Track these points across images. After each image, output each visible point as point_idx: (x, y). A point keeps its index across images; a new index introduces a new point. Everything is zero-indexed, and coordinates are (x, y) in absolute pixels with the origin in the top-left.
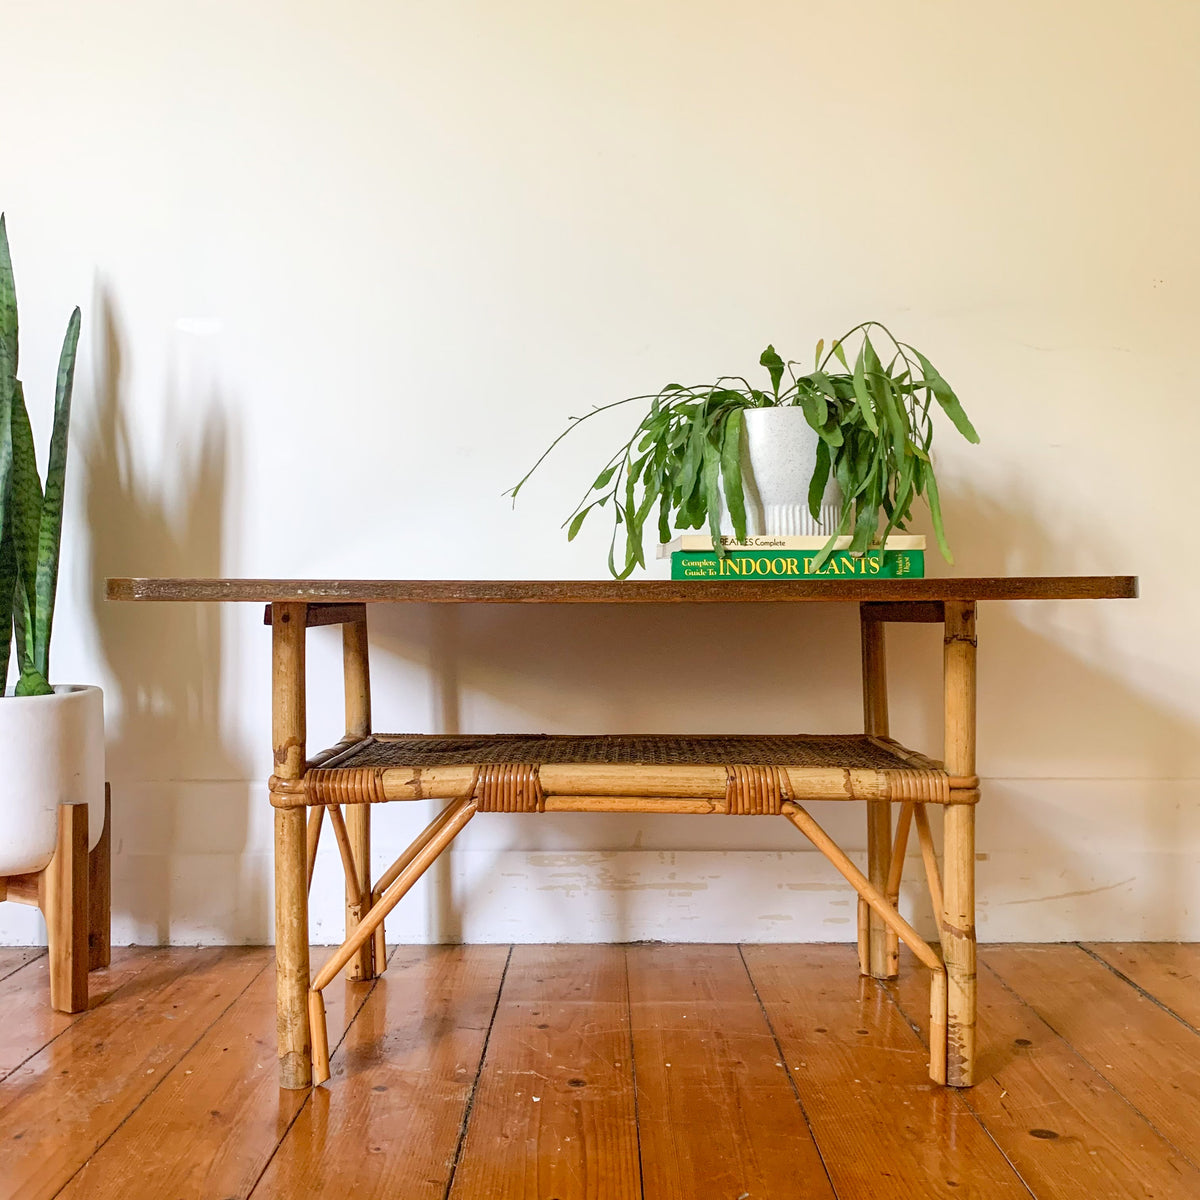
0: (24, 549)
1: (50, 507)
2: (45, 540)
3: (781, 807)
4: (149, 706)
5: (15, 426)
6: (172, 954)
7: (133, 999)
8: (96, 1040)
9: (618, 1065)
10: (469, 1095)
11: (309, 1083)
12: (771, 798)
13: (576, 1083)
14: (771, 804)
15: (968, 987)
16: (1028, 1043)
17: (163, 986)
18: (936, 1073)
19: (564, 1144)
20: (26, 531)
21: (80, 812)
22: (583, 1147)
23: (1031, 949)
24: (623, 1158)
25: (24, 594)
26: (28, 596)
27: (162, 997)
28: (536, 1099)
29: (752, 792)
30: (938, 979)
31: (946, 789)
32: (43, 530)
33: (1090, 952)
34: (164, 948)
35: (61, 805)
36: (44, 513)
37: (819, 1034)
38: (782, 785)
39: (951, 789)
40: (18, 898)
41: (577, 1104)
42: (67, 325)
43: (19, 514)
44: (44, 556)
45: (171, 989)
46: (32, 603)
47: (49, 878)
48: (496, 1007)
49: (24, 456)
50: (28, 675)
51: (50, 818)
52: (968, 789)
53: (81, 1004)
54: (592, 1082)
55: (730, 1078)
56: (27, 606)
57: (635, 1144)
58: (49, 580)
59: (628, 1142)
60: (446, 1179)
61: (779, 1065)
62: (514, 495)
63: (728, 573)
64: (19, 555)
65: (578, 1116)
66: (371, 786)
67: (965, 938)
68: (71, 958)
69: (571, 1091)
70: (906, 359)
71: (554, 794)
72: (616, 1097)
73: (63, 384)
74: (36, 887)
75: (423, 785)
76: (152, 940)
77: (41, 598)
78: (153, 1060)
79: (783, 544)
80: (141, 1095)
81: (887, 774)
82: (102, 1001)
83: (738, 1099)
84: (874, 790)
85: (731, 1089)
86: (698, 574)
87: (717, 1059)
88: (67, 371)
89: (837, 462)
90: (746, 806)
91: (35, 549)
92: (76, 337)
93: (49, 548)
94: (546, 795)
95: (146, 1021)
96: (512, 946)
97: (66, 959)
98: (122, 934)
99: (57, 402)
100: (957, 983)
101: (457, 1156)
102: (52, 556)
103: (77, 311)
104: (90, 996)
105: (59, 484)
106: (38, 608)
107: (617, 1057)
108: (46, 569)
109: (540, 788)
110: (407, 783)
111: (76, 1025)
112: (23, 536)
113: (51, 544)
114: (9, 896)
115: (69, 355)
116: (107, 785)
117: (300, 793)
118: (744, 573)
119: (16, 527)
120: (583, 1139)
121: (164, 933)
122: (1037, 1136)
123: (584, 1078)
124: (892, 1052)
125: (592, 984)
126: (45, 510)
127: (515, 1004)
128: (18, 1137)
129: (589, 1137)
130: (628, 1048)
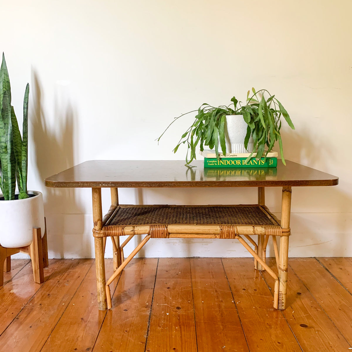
0: (17, 156)
1: (24, 144)
2: (23, 153)
3: (235, 237)
4: (55, 193)
5: (13, 120)
6: (66, 262)
7: (56, 278)
8: (48, 293)
9: (189, 302)
10: (150, 312)
11: (107, 308)
12: (232, 235)
13: (178, 308)
14: (232, 236)
15: (285, 284)
16: (301, 294)
17: (64, 273)
18: (275, 306)
19: (176, 329)
20: (18, 150)
21: (39, 230)
22: (181, 331)
23: (302, 260)
24: (192, 334)
25: (19, 169)
26: (20, 169)
27: (64, 277)
28: (168, 314)
29: (227, 233)
30: (277, 282)
31: (281, 233)
32: (23, 151)
34: (63, 259)
35: (33, 228)
36: (23, 146)
37: (243, 290)
38: (235, 231)
39: (282, 232)
40: (23, 252)
41: (179, 316)
42: (25, 89)
43: (16, 145)
44: (23, 158)
45: (66, 274)
46: (21, 171)
47: (31, 247)
48: (155, 281)
49: (15, 128)
50: (22, 193)
51: (31, 232)
52: (287, 232)
53: (42, 280)
54: (183, 308)
55: (219, 306)
56: (20, 172)
57: (195, 329)
58: (25, 165)
59: (193, 328)
60: (145, 341)
61: (233, 302)
62: (158, 141)
63: (220, 164)
64: (16, 158)
65: (179, 320)
66: (121, 232)
67: (285, 272)
68: (39, 269)
69: (176, 311)
70: (274, 102)
71: (172, 233)
72: (189, 313)
73: (26, 106)
74: (28, 250)
75: (135, 231)
76: (59, 257)
77: (24, 170)
78: (64, 300)
79: (236, 156)
80: (61, 312)
81: (265, 228)
82: (48, 278)
84: (261, 232)
85: (220, 310)
86: (212, 164)
87: (216, 300)
88: (26, 103)
89: (253, 132)
90: (225, 237)
91: (21, 155)
92: (28, 92)
93: (25, 156)
94: (169, 234)
95: (60, 286)
96: (159, 258)
97: (38, 269)
98: (51, 255)
99: (24, 112)
100: (282, 283)
101: (148, 333)
102: (26, 159)
103: (28, 84)
104: (44, 277)
105: (26, 137)
106: (23, 173)
107: (189, 299)
108: (24, 162)
109: (168, 232)
110: (131, 231)
111: (42, 287)
112: (17, 152)
113: (26, 155)
114: (20, 251)
115: (26, 98)
116: (45, 218)
117: (101, 234)
118: (225, 164)
119: (15, 150)
120: (181, 328)
121: (62, 255)
122: (302, 326)
123: (180, 306)
124: (263, 297)
125: (181, 272)
126: (23, 145)
127: (160, 280)
128: (31, 327)
129: (182, 327)
130: (192, 296)
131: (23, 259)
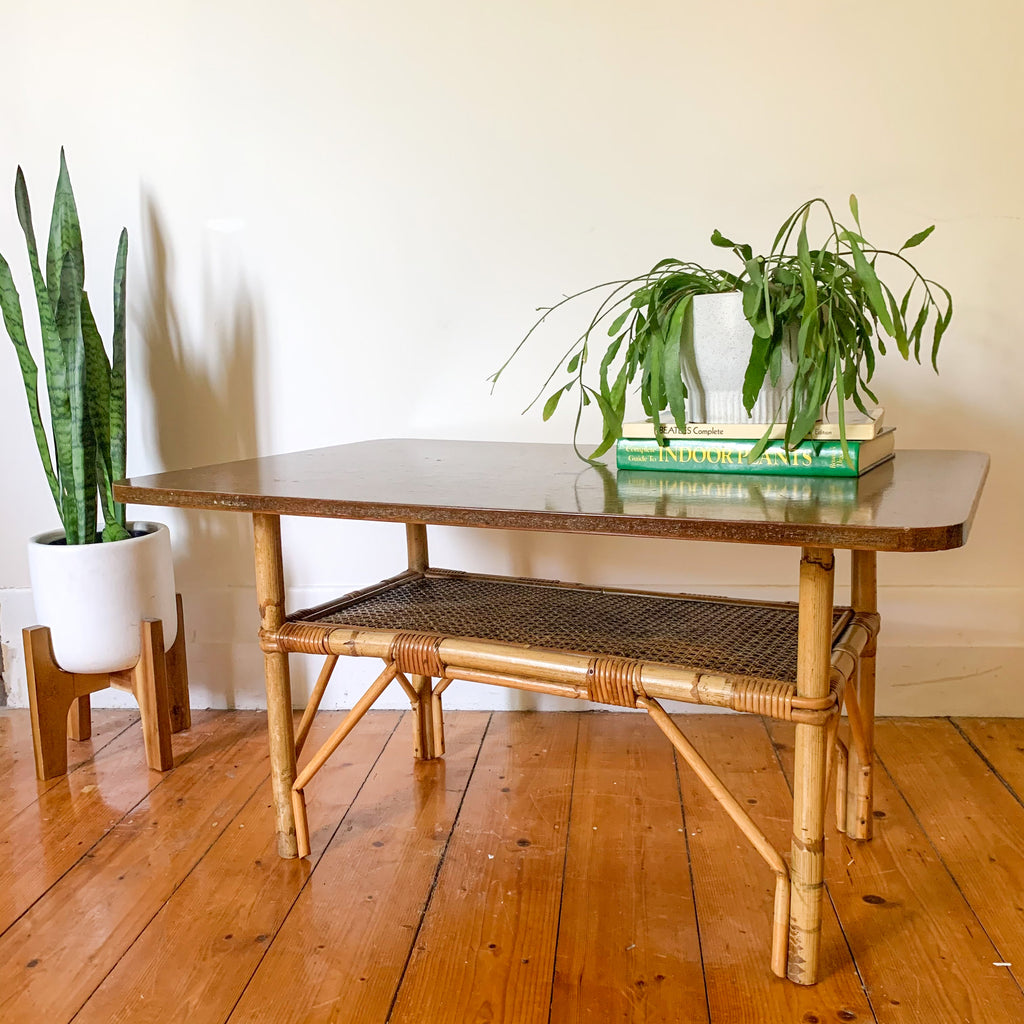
0: (99, 425)
1: (116, 392)
2: (114, 418)
4: (209, 531)
5: (85, 328)
6: (239, 718)
7: (207, 759)
8: (178, 796)
9: (557, 827)
10: (442, 852)
13: (523, 843)
16: (884, 814)
17: (229, 747)
19: (506, 898)
20: (101, 411)
21: (157, 627)
22: (519, 901)
23: (908, 723)
24: (548, 911)
25: (102, 461)
26: (106, 461)
27: (226, 757)
28: (491, 857)
32: (112, 411)
33: (957, 727)
34: (231, 710)
35: (143, 622)
36: (112, 398)
40: (118, 686)
41: (521, 862)
42: (118, 243)
43: (94, 397)
44: (114, 431)
45: (234, 750)
46: (109, 467)
47: (138, 673)
48: (473, 771)
49: (94, 351)
50: (111, 525)
51: (135, 632)
53: (167, 764)
54: (535, 843)
55: (640, 841)
56: (105, 470)
57: (559, 899)
58: (120, 450)
59: (553, 897)
60: (416, 924)
61: (680, 830)
64: (96, 432)
65: (520, 872)
68: (158, 733)
69: (517, 851)
72: (550, 856)
73: (119, 291)
74: (130, 678)
76: (222, 705)
77: (115, 464)
78: (217, 814)
80: (206, 845)
82: (186, 759)
83: (643, 860)
85: (639, 852)
87: (634, 824)
88: (121, 283)
91: (108, 424)
92: (125, 253)
93: (119, 426)
95: (215, 779)
96: (493, 712)
97: (155, 734)
98: (199, 700)
99: (115, 307)
101: (427, 905)
102: (121, 432)
103: (124, 231)
104: (174, 756)
105: (121, 373)
106: (114, 472)
107: (557, 820)
108: (117, 442)
111: (165, 780)
112: (97, 415)
113: (120, 422)
114: (112, 684)
115: (120, 268)
116: (179, 597)
119: (93, 409)
120: (520, 893)
121: (231, 700)
122: (866, 901)
123: (528, 838)
124: (771, 821)
125: (549, 750)
126: (112, 395)
127: (487, 768)
128: (121, 878)
129: (525, 891)
130: (567, 811)
131: (128, 710)
